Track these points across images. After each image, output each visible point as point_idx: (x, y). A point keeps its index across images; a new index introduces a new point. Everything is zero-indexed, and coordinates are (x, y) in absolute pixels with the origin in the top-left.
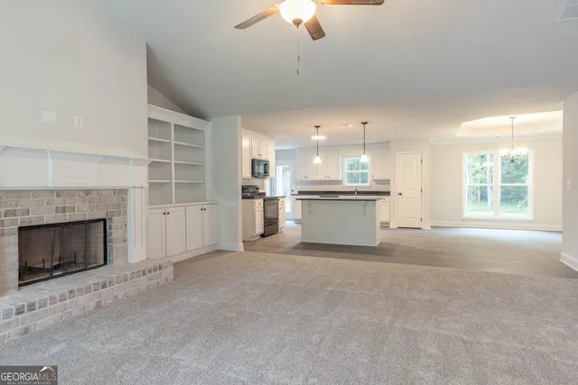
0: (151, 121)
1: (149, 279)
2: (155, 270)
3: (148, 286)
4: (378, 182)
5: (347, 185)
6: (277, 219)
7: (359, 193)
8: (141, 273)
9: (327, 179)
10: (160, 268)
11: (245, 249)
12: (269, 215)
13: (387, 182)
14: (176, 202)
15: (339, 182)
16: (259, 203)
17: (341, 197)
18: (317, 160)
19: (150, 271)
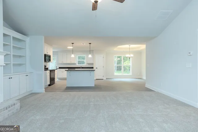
0: (5, 35)
1: (9, 111)
2: (12, 106)
3: (8, 115)
4: (89, 64)
5: (78, 65)
6: (54, 78)
7: (82, 68)
8: (5, 109)
9: (71, 63)
10: (14, 105)
11: (45, 91)
12: (52, 77)
13: (93, 64)
14: (13, 73)
15: (75, 64)
16: (48, 72)
17: (76, 69)
18: (73, 56)
19: (9, 107)
